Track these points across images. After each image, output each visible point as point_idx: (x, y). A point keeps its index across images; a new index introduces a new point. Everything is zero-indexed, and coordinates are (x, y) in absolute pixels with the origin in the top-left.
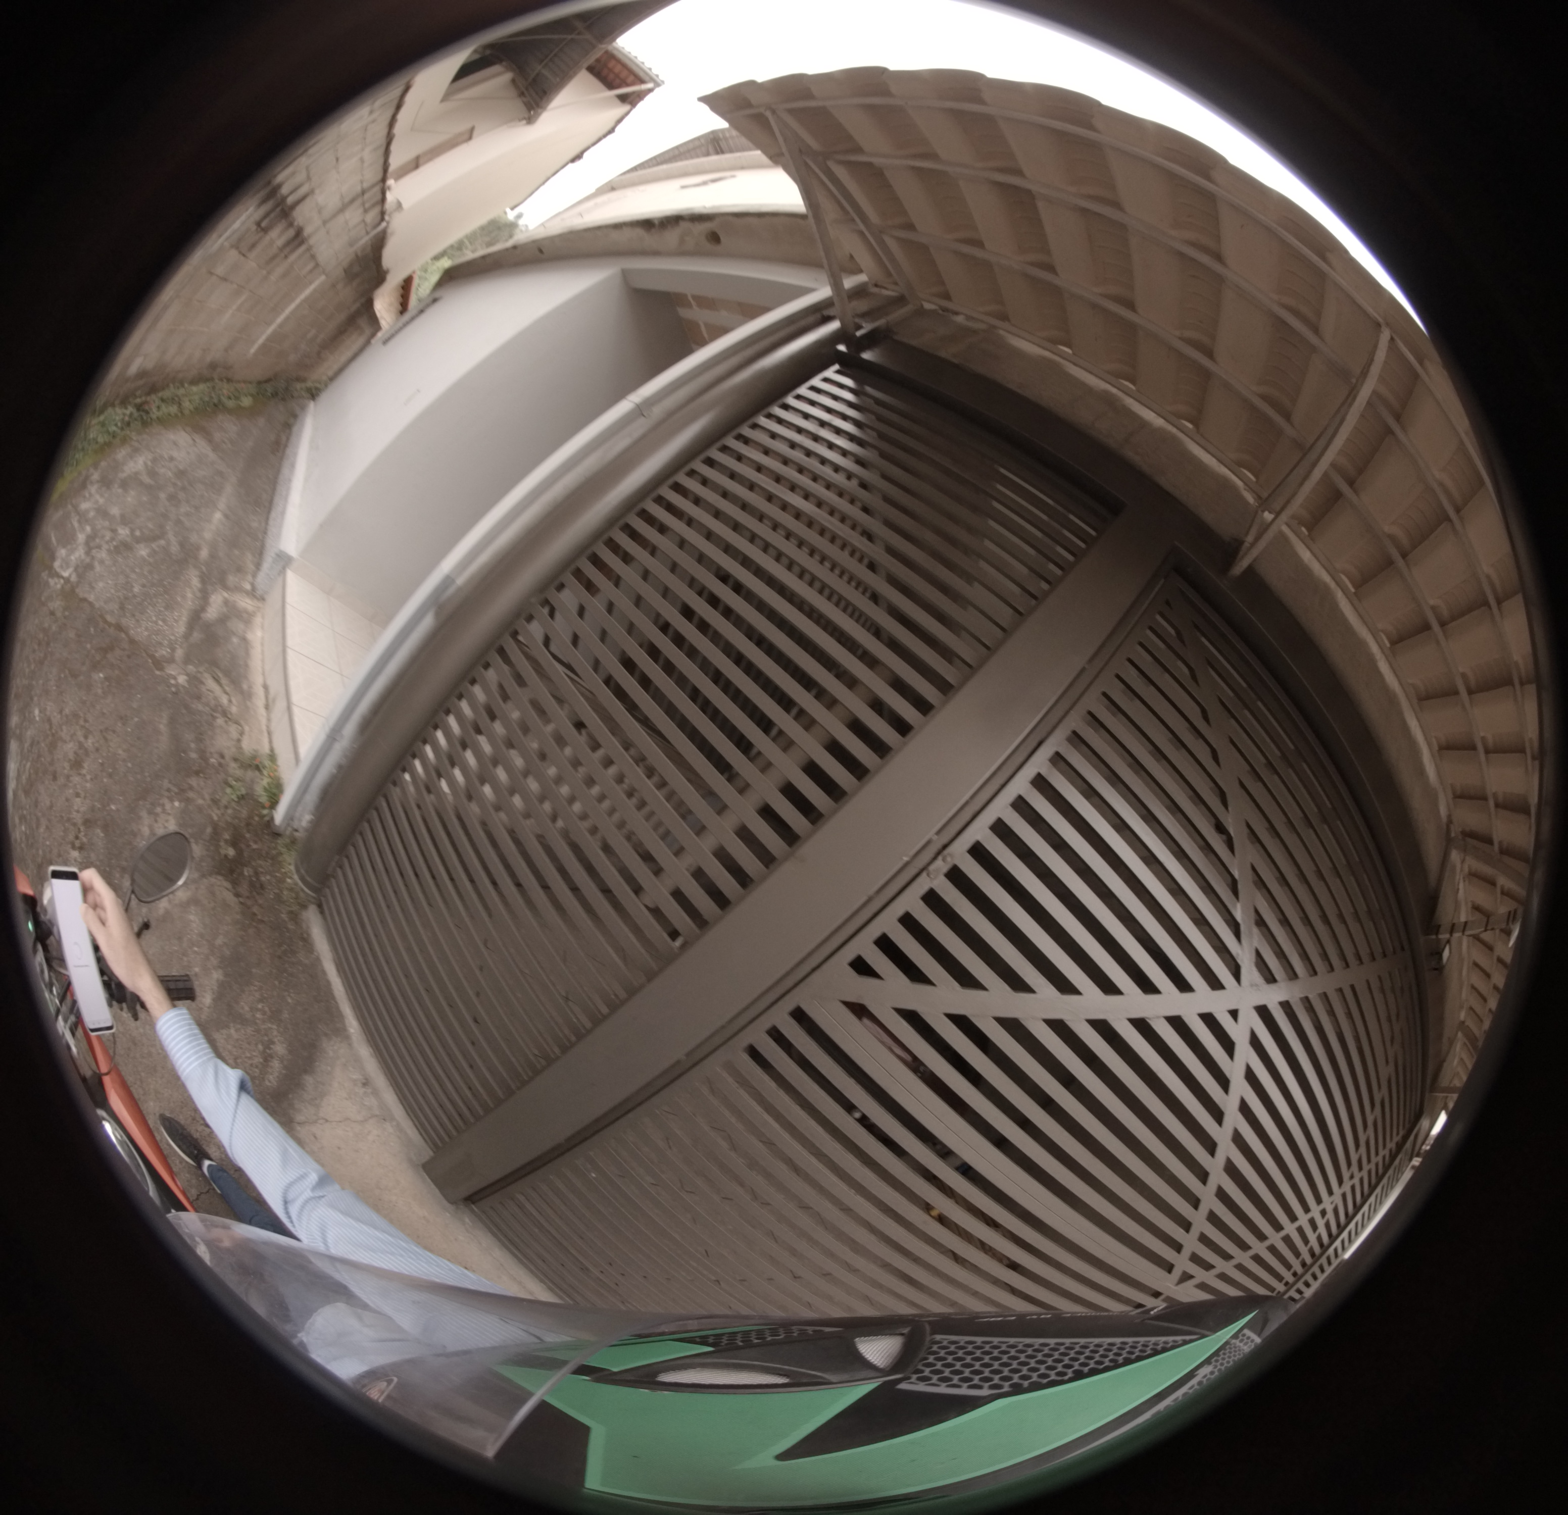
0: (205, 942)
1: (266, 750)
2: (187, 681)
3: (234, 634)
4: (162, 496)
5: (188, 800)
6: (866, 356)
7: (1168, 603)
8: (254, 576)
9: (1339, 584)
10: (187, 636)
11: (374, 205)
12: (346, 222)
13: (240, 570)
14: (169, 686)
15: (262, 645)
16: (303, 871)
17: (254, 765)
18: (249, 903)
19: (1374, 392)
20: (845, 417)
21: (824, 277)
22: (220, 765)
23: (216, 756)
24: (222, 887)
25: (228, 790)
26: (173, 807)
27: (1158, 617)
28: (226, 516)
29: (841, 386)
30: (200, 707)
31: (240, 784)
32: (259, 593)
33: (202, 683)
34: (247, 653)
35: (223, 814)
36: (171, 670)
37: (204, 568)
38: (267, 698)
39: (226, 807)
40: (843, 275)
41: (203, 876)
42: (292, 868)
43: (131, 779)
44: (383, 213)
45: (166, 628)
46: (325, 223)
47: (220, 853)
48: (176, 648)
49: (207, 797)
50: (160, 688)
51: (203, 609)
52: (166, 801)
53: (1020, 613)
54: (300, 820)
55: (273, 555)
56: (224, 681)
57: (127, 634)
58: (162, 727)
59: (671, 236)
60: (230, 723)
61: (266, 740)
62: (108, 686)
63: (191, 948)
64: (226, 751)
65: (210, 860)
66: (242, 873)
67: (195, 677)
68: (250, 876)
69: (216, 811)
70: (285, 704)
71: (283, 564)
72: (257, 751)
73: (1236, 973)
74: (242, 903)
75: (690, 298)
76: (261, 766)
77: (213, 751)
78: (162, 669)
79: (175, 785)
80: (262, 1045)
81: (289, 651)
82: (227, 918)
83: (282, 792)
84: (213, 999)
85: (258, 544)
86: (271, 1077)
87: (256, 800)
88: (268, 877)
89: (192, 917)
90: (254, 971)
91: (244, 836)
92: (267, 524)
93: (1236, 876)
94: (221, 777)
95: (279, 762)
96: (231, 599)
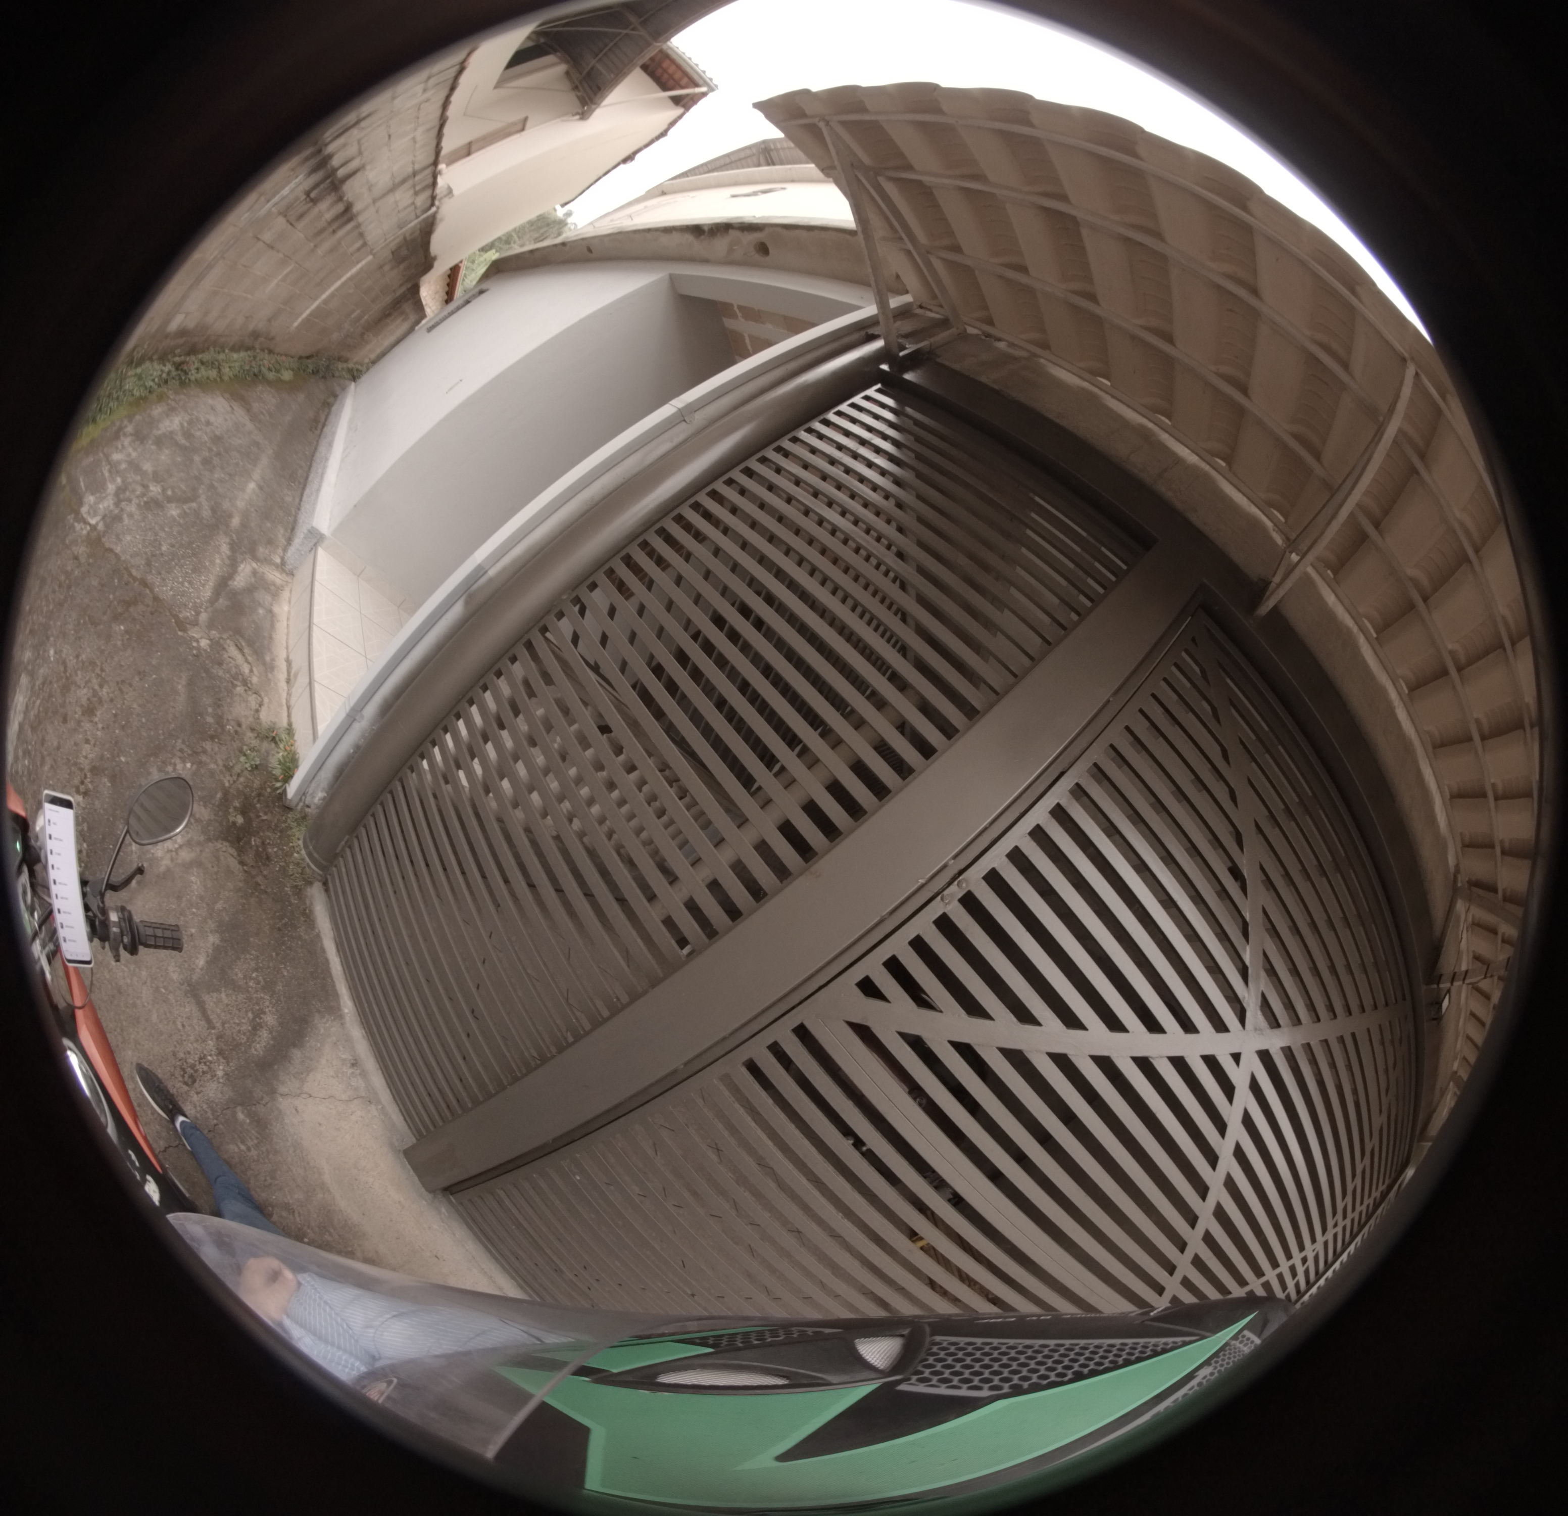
0: (205, 905)
1: (284, 723)
2: (210, 646)
3: (259, 604)
4: (197, 459)
5: (200, 763)
6: (909, 376)
7: (1194, 640)
8: (285, 550)
9: (1362, 629)
10: (213, 601)
11: (424, 189)
12: (396, 203)
13: (270, 542)
14: (191, 648)
15: (288, 619)
16: (311, 847)
17: (271, 737)
18: (254, 872)
20: (885, 437)
22: (236, 732)
23: (232, 723)
24: (227, 853)
25: (243, 759)
26: (184, 768)
27: (1184, 655)
28: (260, 488)
29: (884, 406)
30: (221, 673)
31: (255, 754)
32: (288, 567)
33: (224, 649)
34: (272, 626)
35: (234, 782)
36: (194, 633)
37: (234, 536)
38: (289, 672)
39: (239, 775)
41: (209, 840)
42: (301, 842)
43: (144, 734)
44: (433, 198)
45: (191, 590)
46: (374, 201)
47: (228, 819)
48: (201, 611)
49: (220, 763)
50: (181, 649)
51: (231, 576)
52: (178, 761)
53: (1049, 643)
54: (314, 797)
55: (306, 531)
56: (247, 650)
57: (152, 591)
58: (180, 687)
59: (721, 245)
60: (250, 693)
61: (285, 714)
62: (128, 639)
63: (189, 909)
64: (243, 720)
65: (217, 824)
66: (249, 842)
67: (218, 643)
68: (257, 846)
69: (228, 778)
70: (307, 680)
71: (314, 541)
72: (274, 723)
73: (1242, 1017)
74: (246, 872)
75: (736, 308)
76: (277, 739)
77: (230, 718)
78: (185, 630)
79: (188, 746)
80: (253, 1013)
81: (315, 628)
82: (229, 884)
83: (297, 767)
84: (207, 962)
85: (291, 519)
86: (258, 1046)
87: (270, 773)
88: (275, 849)
89: (193, 879)
90: (252, 939)
91: (255, 808)
92: (301, 500)
93: (1248, 919)
94: (236, 744)
95: (296, 738)
96: (261, 570)
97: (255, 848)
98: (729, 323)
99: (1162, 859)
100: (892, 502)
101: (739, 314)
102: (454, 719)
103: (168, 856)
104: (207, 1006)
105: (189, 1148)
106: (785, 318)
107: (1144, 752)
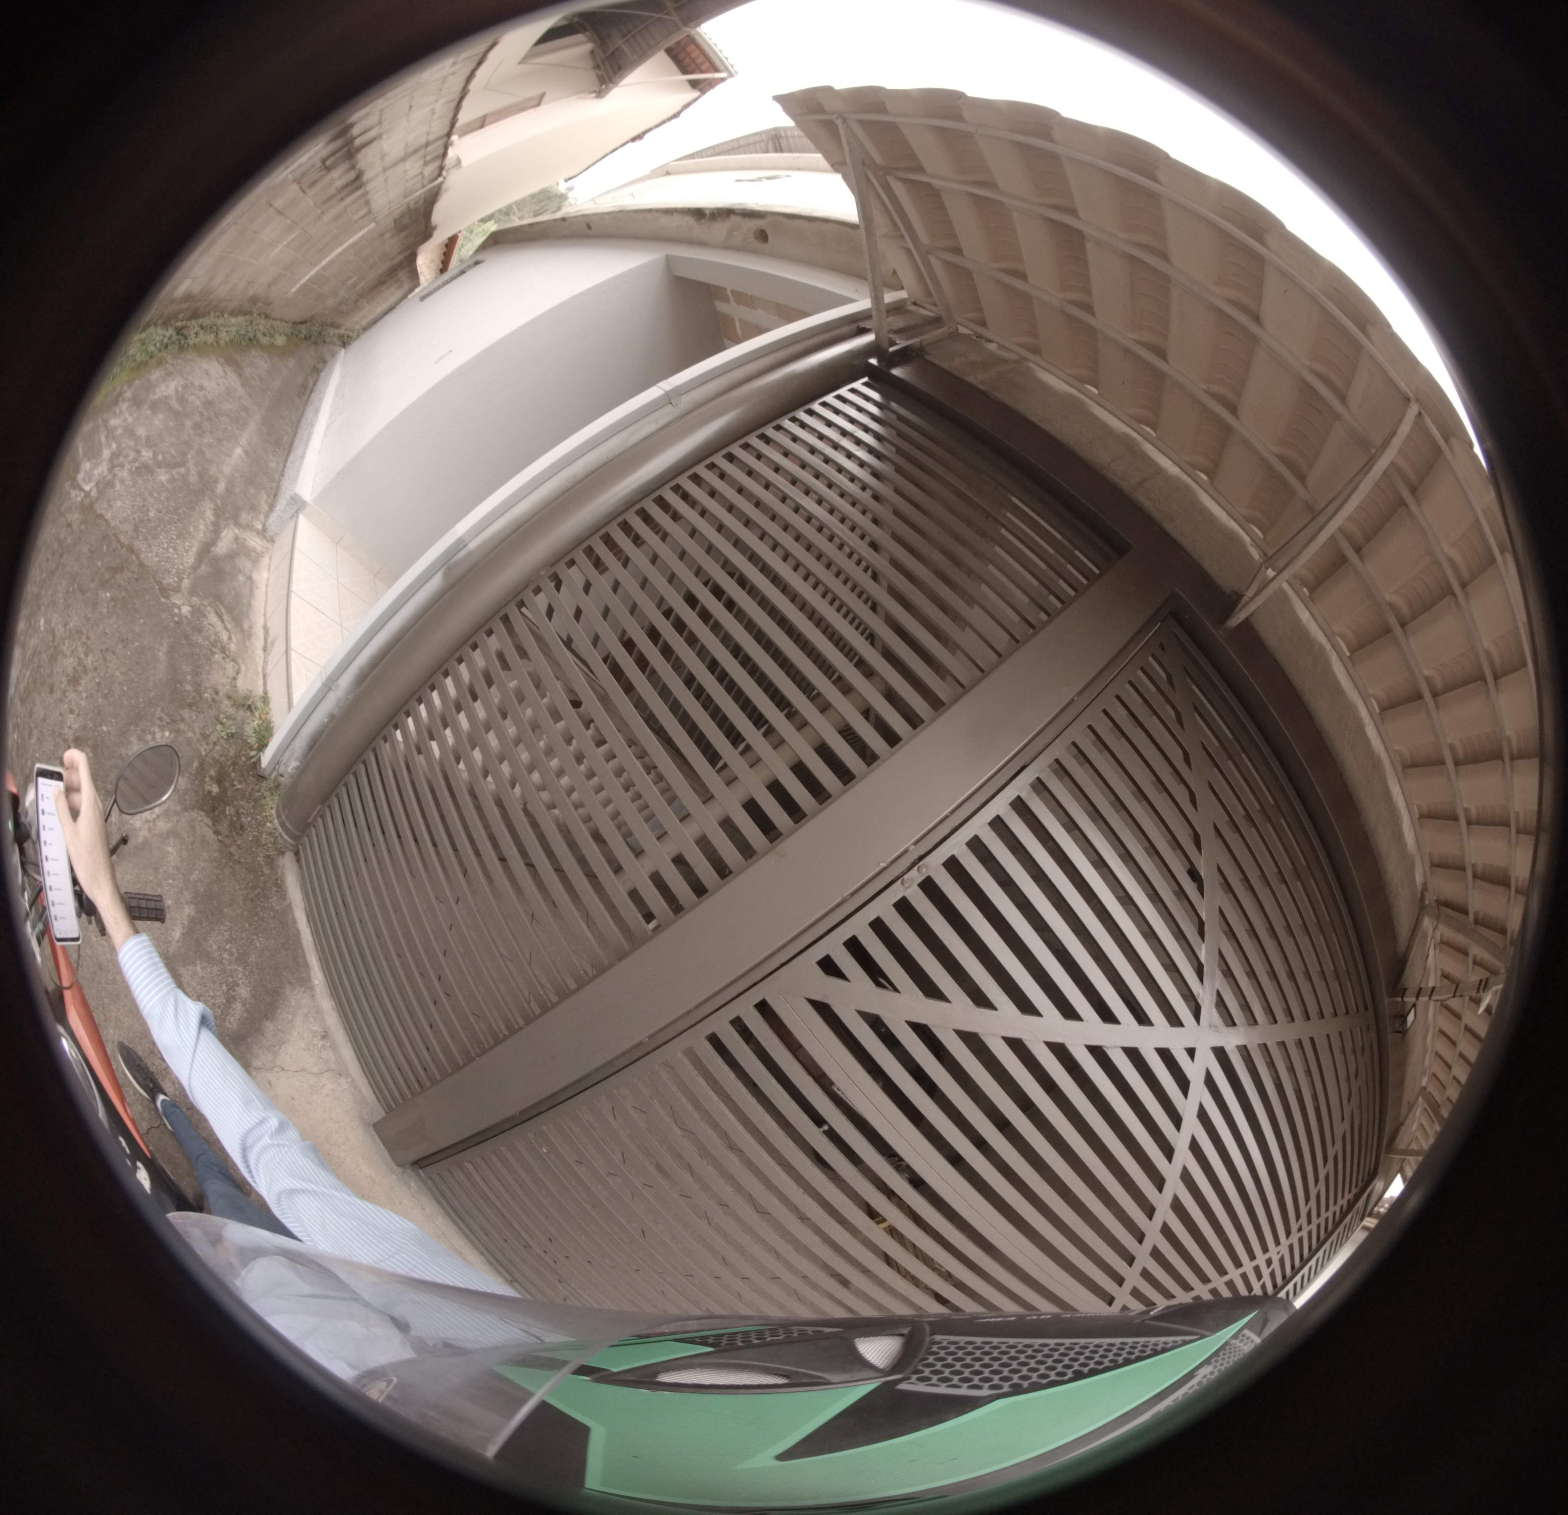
0: (180, 876)
1: (260, 691)
2: (192, 613)
3: (240, 570)
4: (188, 423)
5: (178, 731)
6: (896, 372)
7: (1162, 646)
8: (267, 516)
9: (1335, 647)
10: (195, 568)
11: (434, 159)
12: (405, 172)
13: (253, 508)
14: (173, 615)
15: (267, 586)
16: (284, 817)
17: (247, 705)
18: (228, 842)
19: (1392, 464)
20: (866, 429)
21: (866, 289)
22: (214, 700)
23: (210, 691)
24: (203, 823)
25: (219, 727)
26: (163, 736)
27: (1151, 659)
28: (247, 453)
29: (867, 398)
30: (200, 640)
31: (230, 722)
32: (269, 534)
33: (204, 616)
34: (251, 592)
35: (211, 751)
36: (176, 599)
37: (219, 501)
38: (266, 640)
39: (215, 744)
40: (885, 289)
41: (185, 809)
42: (273, 812)
43: (126, 703)
44: (441, 168)
45: (175, 556)
46: (385, 170)
47: (204, 789)
48: (183, 578)
49: (198, 731)
50: (163, 616)
51: (213, 542)
52: (157, 730)
53: (1017, 641)
54: (286, 766)
55: (288, 498)
56: (227, 618)
57: (138, 557)
58: (161, 654)
59: (720, 229)
60: (228, 660)
61: (261, 682)
62: (115, 606)
63: (165, 880)
64: (221, 688)
65: (193, 794)
66: (224, 811)
67: (198, 609)
68: (231, 816)
69: (205, 746)
70: (284, 648)
71: (296, 507)
72: (251, 691)
73: (1197, 1015)
74: (220, 841)
75: (729, 292)
76: (253, 707)
77: (208, 685)
78: (167, 597)
79: (167, 714)
80: (227, 985)
81: (293, 596)
82: (204, 854)
83: (271, 735)
84: (183, 934)
85: (274, 485)
86: (232, 1019)
87: (246, 741)
88: (249, 819)
89: (170, 849)
90: (225, 910)
91: (229, 775)
92: (285, 466)
93: (1204, 918)
94: (213, 712)
95: (271, 706)
96: (243, 536)
97: (229, 817)
98: (721, 306)
99: (1120, 856)
100: (869, 493)
101: (732, 298)
102: (428, 690)
103: (146, 826)
104: (183, 979)
105: (170, 1128)
106: (777, 305)
107: (1106, 752)
